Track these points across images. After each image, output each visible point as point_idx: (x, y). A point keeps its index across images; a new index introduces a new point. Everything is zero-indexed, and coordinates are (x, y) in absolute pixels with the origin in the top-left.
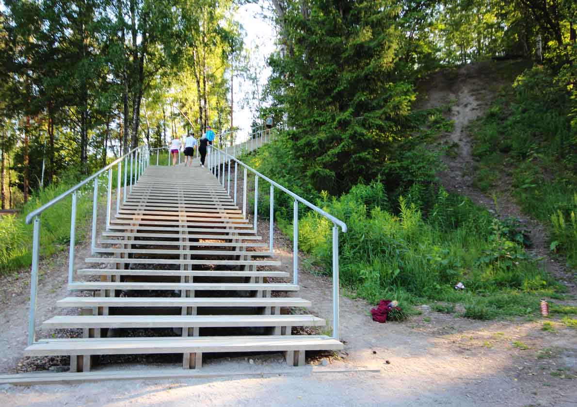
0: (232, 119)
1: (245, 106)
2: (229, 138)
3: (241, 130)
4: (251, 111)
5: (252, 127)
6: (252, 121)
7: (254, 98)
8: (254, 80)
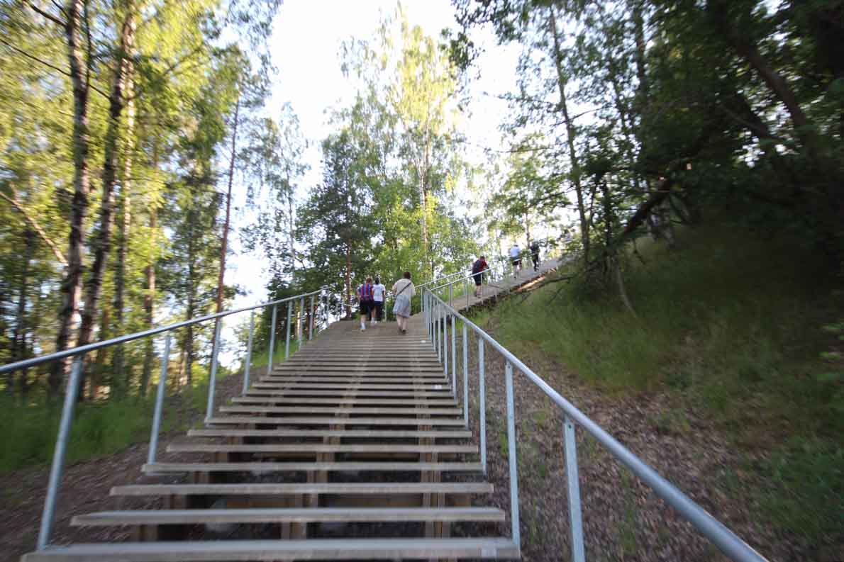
0: (223, 269)
1: (257, 242)
2: (212, 312)
3: (244, 294)
4: (270, 256)
5: (269, 288)
6: (272, 276)
7: (278, 229)
8: (284, 187)
